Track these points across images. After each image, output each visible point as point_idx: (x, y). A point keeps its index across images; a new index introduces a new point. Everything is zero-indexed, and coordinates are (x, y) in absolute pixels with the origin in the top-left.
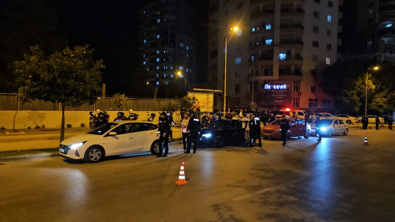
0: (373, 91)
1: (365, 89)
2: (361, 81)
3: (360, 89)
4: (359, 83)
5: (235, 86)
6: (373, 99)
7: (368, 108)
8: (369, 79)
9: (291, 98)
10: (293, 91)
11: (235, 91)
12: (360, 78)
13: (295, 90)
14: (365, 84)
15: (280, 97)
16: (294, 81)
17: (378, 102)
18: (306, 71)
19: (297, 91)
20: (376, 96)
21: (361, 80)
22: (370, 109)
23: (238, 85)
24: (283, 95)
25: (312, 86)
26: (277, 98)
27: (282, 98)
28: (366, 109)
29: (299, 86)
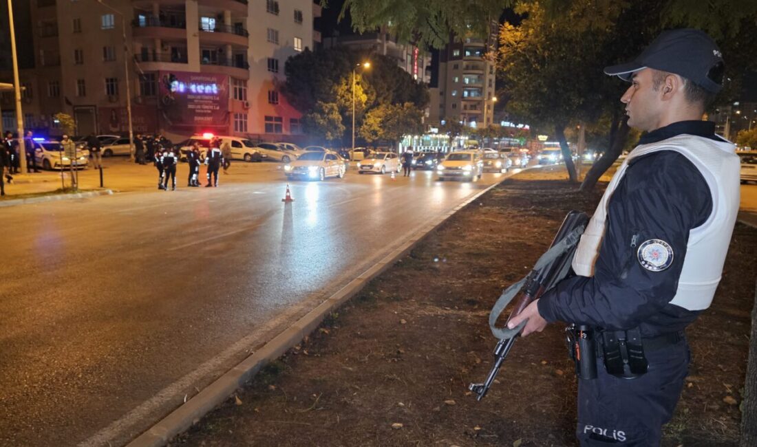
0: (363, 105)
1: (352, 102)
2: (345, 87)
3: (344, 101)
4: (342, 90)
5: (107, 81)
6: (364, 120)
7: (356, 134)
8: (358, 83)
9: (229, 113)
10: (232, 99)
11: (108, 93)
12: (344, 81)
13: (236, 97)
14: (352, 93)
15: (206, 109)
16: (232, 77)
17: (371, 126)
18: (256, 60)
19: (241, 99)
20: (369, 114)
21: (344, 84)
22: (359, 136)
23: (112, 80)
24: (211, 107)
25: (269, 93)
26: (199, 111)
27: (209, 112)
28: (354, 137)
29: (245, 90)
